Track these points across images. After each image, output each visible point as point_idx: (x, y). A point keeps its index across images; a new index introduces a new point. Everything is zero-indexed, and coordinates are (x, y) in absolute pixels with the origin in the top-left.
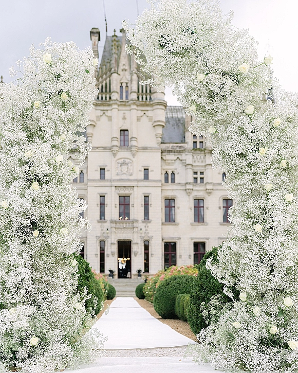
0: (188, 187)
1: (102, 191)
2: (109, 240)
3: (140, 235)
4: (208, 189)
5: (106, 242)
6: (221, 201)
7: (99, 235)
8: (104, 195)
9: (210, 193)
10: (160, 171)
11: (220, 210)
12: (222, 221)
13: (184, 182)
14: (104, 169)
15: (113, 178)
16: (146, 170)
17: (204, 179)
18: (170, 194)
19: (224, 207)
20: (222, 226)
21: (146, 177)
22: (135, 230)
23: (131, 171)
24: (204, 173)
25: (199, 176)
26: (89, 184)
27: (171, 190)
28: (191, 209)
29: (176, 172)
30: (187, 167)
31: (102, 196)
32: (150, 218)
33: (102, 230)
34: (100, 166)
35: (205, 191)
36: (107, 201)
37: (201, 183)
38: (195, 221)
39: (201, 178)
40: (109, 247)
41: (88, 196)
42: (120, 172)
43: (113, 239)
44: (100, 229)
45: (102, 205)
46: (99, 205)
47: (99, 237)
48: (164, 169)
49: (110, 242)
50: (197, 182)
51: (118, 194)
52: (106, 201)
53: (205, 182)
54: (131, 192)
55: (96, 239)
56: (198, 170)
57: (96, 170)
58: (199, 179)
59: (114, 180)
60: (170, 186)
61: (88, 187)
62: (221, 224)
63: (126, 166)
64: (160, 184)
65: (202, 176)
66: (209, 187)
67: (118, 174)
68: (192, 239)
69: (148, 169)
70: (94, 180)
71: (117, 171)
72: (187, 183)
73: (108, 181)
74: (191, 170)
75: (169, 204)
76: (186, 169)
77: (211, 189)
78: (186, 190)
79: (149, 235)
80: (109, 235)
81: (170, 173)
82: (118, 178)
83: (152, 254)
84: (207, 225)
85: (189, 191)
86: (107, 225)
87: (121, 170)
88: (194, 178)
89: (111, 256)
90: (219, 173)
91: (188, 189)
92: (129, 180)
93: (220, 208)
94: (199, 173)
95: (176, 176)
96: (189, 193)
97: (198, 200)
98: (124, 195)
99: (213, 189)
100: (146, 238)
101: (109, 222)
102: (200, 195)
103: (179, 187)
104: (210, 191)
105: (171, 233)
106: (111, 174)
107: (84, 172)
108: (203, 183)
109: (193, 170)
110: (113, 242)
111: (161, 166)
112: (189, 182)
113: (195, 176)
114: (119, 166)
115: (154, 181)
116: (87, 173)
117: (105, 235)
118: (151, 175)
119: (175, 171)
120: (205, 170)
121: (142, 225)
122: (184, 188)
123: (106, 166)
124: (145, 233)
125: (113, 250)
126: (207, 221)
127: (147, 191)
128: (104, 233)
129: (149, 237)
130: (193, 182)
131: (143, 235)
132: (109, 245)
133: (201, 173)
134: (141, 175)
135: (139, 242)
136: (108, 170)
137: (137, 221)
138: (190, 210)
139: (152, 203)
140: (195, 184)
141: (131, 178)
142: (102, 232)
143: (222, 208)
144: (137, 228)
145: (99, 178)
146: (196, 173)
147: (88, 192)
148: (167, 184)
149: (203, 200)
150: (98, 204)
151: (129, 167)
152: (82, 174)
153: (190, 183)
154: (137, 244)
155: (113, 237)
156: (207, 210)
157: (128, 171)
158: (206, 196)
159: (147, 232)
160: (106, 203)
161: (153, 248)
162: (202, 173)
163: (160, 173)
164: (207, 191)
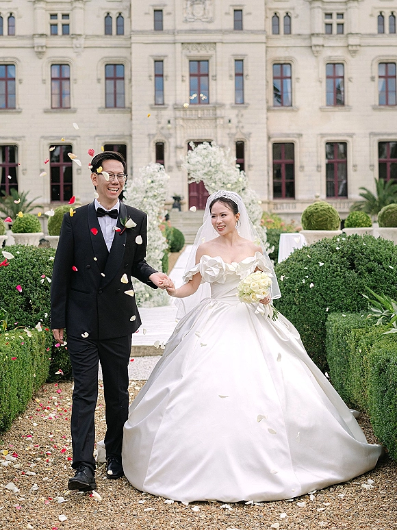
0: (315, 41)
1: (159, 51)
2: (172, 140)
3: (228, 131)
4: (352, 46)
5: (166, 145)
6: (376, 66)
7: (153, 131)
8: (161, 59)
9: (355, 52)
10: (264, 13)
11: (373, 83)
12: (377, 103)
13: (307, 32)
14: (162, 11)
15: (178, 28)
16: (238, 12)
17: (345, 25)
18: (281, 55)
19: (380, 77)
20: (378, 113)
21: (238, 25)
22: (220, 122)
23: (211, 15)
24: (345, 16)
25: (335, 20)
26: (134, 38)
27: (283, 48)
28: (321, 82)
29: (292, 14)
30: (313, 6)
31: (159, 62)
32: (246, 100)
33: (159, 123)
34: (153, 6)
35: (345, 49)
36: (168, 69)
37: (338, 33)
38: (327, 105)
39: (338, 24)
40: (172, 154)
41: (133, 61)
42: (191, 16)
43: (179, 139)
44: (156, 121)
45: (159, 75)
46: (153, 78)
47: (154, 135)
48: (270, 9)
49: (173, 144)
50: (331, 33)
51: (188, 56)
52: (165, 69)
53: (345, 32)
54: (211, 53)
55: (147, 140)
56: (334, 8)
57: (146, 14)
58: (335, 27)
59: (179, 32)
60: (282, 40)
61: (133, 45)
62: (374, 108)
63: (201, 6)
64: (262, 38)
65: (340, 21)
66: (352, 40)
67: (186, 21)
68: (323, 135)
69: (242, 10)
70: (142, 32)
71: (185, 15)
72: (313, 34)
73: (168, 32)
74: (320, 10)
75: (281, 72)
76: (311, 9)
77: (356, 46)
78: (311, 47)
79: (245, 131)
80: (172, 131)
81: (282, 15)
82: (187, 27)
83: (249, 166)
84: (349, 111)
85: (318, 48)
86: (168, 114)
87: (192, 13)
88: (327, 24)
89: (175, 169)
90: (371, 15)
91: (316, 46)
92: (207, 31)
93: (373, 79)
94: (335, 16)
95: (293, 21)
96: (317, 52)
97: (334, 64)
98: (199, 59)
99: (360, 45)
100: (239, 137)
101: (170, 107)
102: (338, 54)
103: (299, 42)
104: (354, 48)
105: (284, 125)
106: (175, 20)
107: (125, 14)
108: (343, 33)
109: (323, 9)
110: (179, 144)
111: (266, 4)
112: (317, 32)
113: (328, 21)
114: (189, 5)
115: (253, 32)
116: (130, 17)
117: (164, 132)
118: (248, 23)
119: (291, 11)
120: (347, 10)
121: (231, 114)
122: (306, 43)
123: (165, 5)
124: (237, 127)
125: (179, 159)
126: (350, 104)
127: (240, 50)
128: (162, 128)
129: (243, 134)
130: (324, 32)
131: (234, 131)
132: (172, 149)
133: (338, 14)
134: (229, 23)
135: (226, 143)
136: (169, 14)
137: (222, 105)
138: (318, 84)
139: (250, 73)
140: (327, 36)
141: (211, 27)
142: (160, 126)
143: (377, 79)
144: (223, 118)
145: (153, 28)
146: (329, 15)
147: (133, 54)
148: (278, 36)
149: (343, 64)
150: (150, 76)
151: (207, 7)
152: (120, 18)
153: (318, 35)
155: (178, 135)
156: (350, 83)
157: (205, 13)
158: (348, 57)
159: (241, 125)
160: (165, 74)
161: (252, 153)
162: (341, 15)
163: (264, 17)
164: (350, 48)
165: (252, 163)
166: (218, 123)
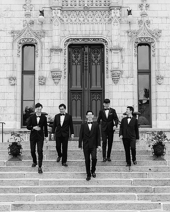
2: (46, 40)
3: (126, 27)
5: (38, 47)
7: (19, 27)
22: (115, 13)
33: (28, 15)
40: (46, 60)
43: (56, 39)
44: (24, 13)
47: (20, 33)
49: (47, 46)
55: (10, 39)
79: (153, 27)
80: (46, 27)
83: (158, 78)
89: (50, 81)
100: (143, 35)
110: (56, 44)
117: (35, 27)
121: (132, 3)
124: (140, 22)
125: (56, 66)
128: (32, 23)
129: (149, 31)
131: (135, 27)
132: (46, 53)
135: (125, 46)
142: (28, 20)
144: (120, 8)
154: (121, 50)
155: (55, 33)
159: (145, 19)
161: (162, 60)
165: (162, 74)
166: (113, 15)
